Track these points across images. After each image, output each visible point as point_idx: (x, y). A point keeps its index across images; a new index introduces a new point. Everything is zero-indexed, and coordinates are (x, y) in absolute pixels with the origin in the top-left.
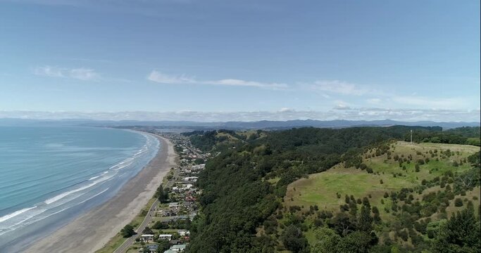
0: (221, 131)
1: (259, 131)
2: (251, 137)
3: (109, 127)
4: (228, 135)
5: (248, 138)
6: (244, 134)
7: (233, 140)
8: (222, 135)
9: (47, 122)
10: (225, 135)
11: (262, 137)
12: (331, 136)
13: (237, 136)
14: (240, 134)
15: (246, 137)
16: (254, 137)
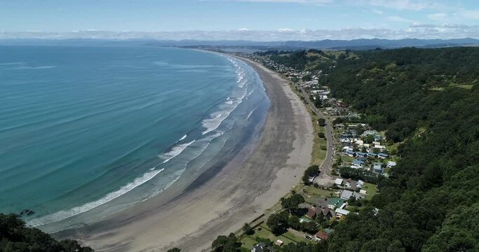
0: (311, 51)
1: (348, 51)
2: (339, 57)
3: (175, 46)
4: (319, 55)
5: (337, 58)
6: (333, 54)
7: (324, 60)
8: (312, 54)
9: (114, 42)
10: (315, 55)
11: (351, 57)
12: (436, 56)
13: (327, 56)
14: (329, 54)
15: (335, 57)
16: (342, 57)
